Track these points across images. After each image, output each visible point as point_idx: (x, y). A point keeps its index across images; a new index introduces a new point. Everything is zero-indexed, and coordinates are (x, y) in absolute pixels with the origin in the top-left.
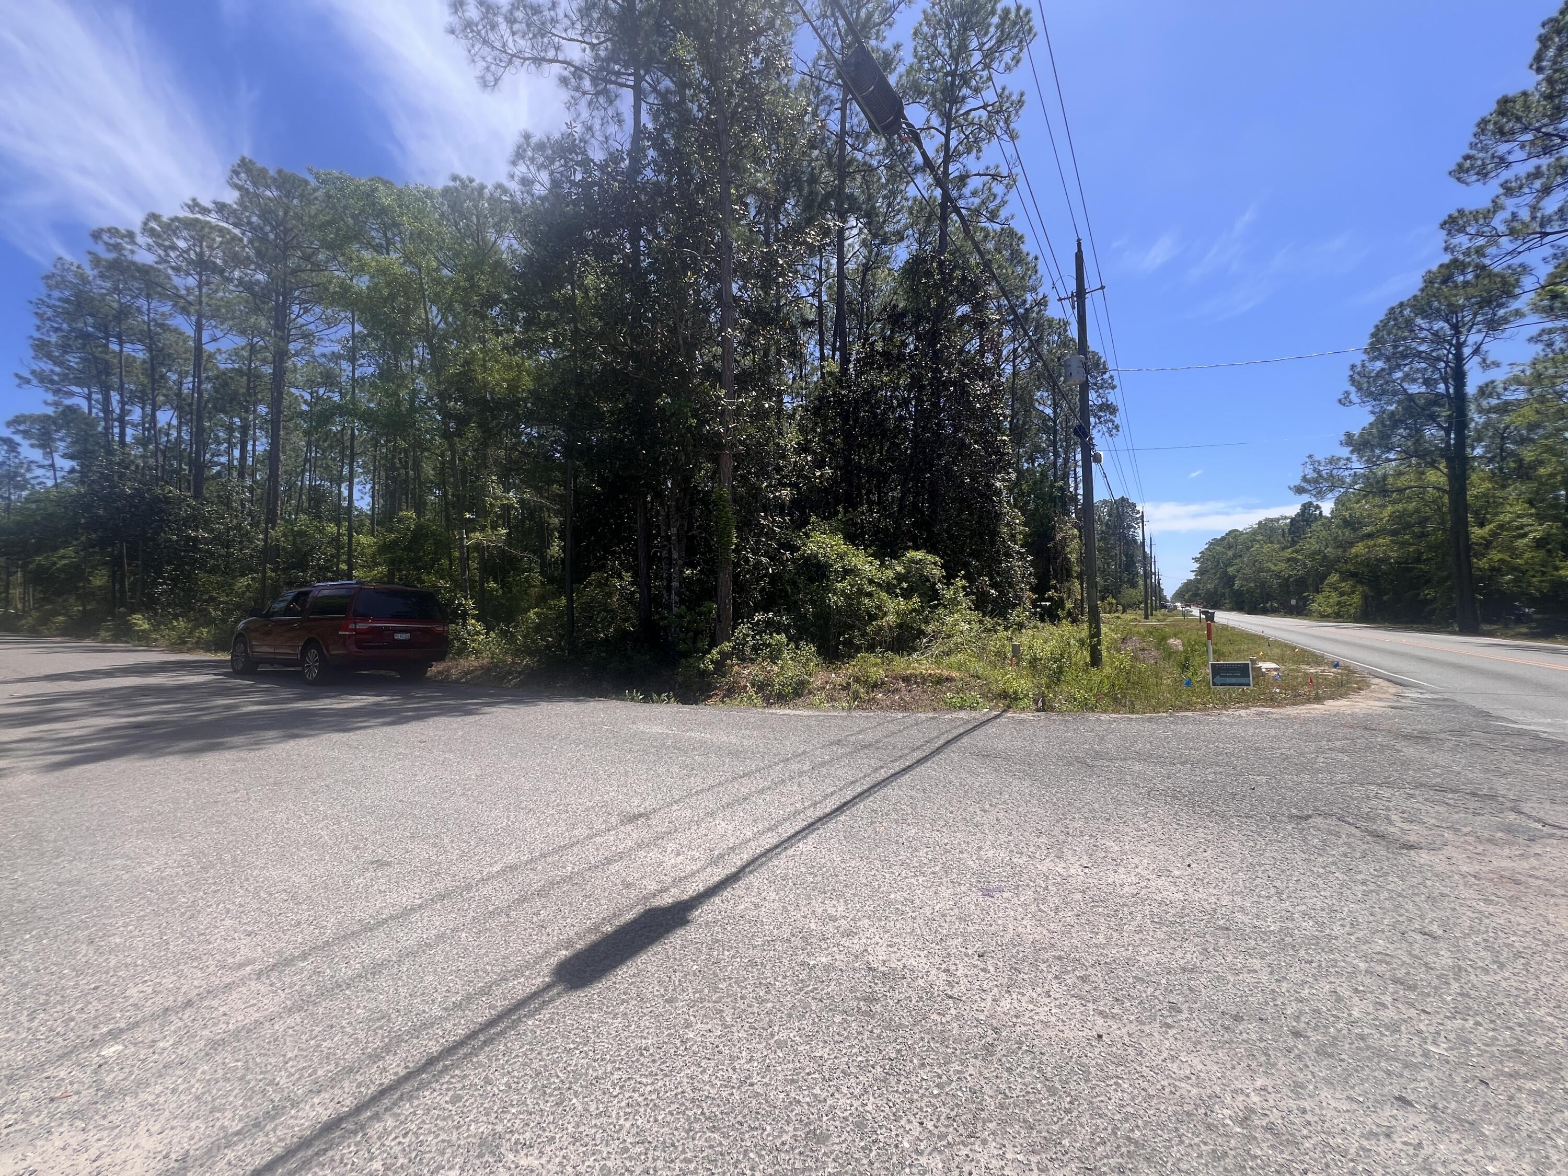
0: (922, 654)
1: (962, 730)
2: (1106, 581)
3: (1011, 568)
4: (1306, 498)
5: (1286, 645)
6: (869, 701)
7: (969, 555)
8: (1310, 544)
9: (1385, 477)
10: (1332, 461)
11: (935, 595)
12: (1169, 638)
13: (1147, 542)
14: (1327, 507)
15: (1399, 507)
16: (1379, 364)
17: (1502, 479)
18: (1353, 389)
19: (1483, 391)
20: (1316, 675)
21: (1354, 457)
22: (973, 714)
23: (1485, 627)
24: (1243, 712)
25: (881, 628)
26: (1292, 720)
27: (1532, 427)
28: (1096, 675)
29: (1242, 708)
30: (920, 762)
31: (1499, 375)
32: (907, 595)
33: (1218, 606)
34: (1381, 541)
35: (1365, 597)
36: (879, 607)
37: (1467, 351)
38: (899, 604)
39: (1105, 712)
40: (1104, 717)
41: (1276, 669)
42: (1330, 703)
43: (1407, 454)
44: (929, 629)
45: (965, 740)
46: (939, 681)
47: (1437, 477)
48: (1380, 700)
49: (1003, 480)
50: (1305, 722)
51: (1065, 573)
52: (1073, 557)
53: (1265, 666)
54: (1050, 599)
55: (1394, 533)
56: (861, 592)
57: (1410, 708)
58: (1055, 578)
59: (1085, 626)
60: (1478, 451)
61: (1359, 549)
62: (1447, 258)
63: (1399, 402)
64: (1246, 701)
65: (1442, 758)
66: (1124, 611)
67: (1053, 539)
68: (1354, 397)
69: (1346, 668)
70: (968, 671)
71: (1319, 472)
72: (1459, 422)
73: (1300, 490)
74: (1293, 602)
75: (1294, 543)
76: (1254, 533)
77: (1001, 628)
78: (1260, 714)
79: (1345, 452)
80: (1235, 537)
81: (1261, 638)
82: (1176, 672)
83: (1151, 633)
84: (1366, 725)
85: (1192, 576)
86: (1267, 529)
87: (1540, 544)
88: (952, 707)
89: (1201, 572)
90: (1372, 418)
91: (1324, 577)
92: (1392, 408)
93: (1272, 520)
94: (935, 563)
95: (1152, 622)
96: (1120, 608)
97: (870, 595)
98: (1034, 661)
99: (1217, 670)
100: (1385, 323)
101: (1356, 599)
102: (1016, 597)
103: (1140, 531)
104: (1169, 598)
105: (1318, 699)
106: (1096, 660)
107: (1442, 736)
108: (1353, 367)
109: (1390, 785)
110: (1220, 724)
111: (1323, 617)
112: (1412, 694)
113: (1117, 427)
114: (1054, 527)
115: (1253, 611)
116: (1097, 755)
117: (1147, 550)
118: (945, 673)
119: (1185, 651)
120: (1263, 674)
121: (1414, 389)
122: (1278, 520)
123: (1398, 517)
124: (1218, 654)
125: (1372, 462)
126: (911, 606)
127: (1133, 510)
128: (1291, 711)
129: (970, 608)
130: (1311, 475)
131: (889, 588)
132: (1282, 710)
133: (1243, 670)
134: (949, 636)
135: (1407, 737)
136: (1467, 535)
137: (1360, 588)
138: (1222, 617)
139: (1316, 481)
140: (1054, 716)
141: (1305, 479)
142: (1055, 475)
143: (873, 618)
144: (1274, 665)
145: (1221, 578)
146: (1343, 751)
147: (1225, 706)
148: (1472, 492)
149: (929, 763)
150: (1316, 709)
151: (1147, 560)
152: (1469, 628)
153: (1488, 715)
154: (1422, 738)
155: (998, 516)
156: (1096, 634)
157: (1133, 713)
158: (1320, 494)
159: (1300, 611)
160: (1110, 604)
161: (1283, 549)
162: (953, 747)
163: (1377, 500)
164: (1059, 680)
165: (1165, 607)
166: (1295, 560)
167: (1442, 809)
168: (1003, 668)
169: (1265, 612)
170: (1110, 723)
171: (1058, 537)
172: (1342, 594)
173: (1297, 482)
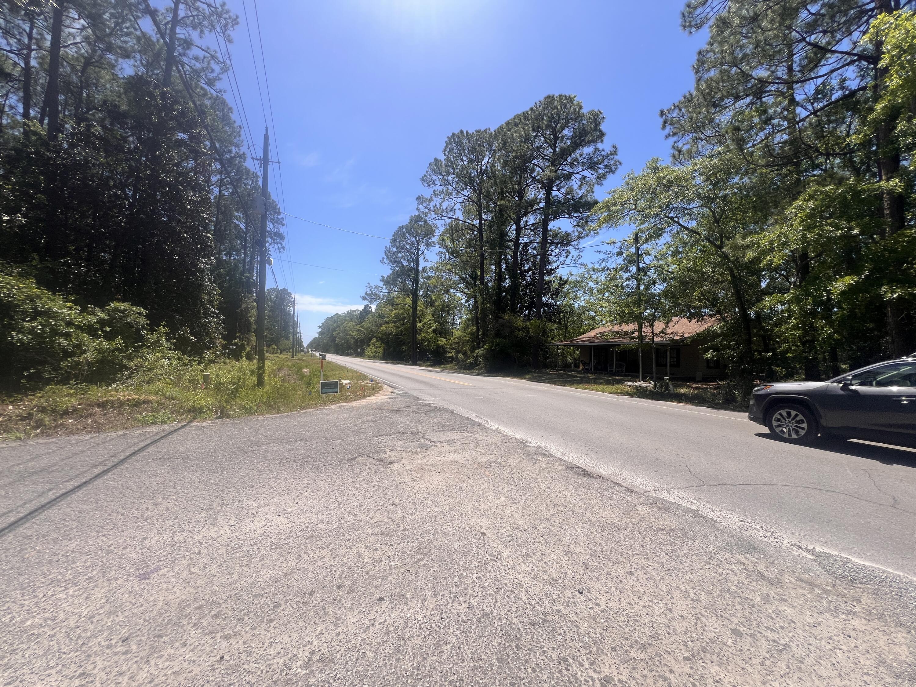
0: (123, 384)
1: (149, 441)
2: (272, 335)
3: (209, 323)
4: (366, 303)
5: (354, 371)
6: (56, 427)
7: (175, 311)
8: (366, 324)
9: (394, 297)
10: (377, 287)
11: (140, 338)
12: (304, 368)
13: (296, 315)
14: (374, 308)
15: (397, 311)
16: (394, 249)
17: (426, 305)
18: (385, 257)
19: (424, 270)
20: (364, 385)
21: (384, 287)
22: (164, 427)
23: (419, 362)
24: (333, 407)
25: (78, 363)
26: (353, 408)
27: (435, 287)
28: (259, 392)
29: (333, 404)
30: (98, 476)
31: (428, 265)
32: (109, 337)
33: (328, 352)
34: (391, 325)
35: (384, 349)
36: (78, 346)
37: (420, 252)
38: (100, 344)
39: (262, 414)
40: (261, 418)
41: (349, 383)
42: (369, 398)
43: (401, 290)
44: (132, 364)
45: (150, 449)
46: (136, 404)
47: (409, 301)
48: (386, 395)
49: (206, 263)
50: (358, 409)
51: (246, 328)
52: (252, 320)
53: (345, 382)
54: (236, 344)
55: (395, 322)
56: (55, 332)
57: (395, 398)
58: (240, 331)
59: (255, 362)
60: (421, 293)
61: (383, 328)
62: (417, 213)
63: (400, 267)
64: (335, 401)
65: (403, 419)
66: (281, 353)
67: (240, 306)
68: (385, 260)
69: (376, 381)
70: (165, 395)
71: (372, 291)
72: (416, 281)
73: (364, 299)
74: (359, 350)
75: (361, 323)
76: (346, 316)
77: (196, 363)
78: (340, 407)
79: (381, 284)
80: (338, 318)
81: (344, 367)
82: (304, 387)
83: (294, 366)
84: (380, 408)
85: (317, 336)
86: (350, 313)
87: (435, 331)
88: (145, 424)
89: (321, 333)
90: (391, 272)
91: (371, 339)
92: (397, 269)
93: (353, 311)
94: (140, 314)
95: (296, 360)
96: (279, 351)
97: (67, 335)
98: (218, 385)
99: (323, 385)
100: (398, 231)
101: (381, 350)
102: (211, 342)
103: (292, 308)
104: (305, 346)
105: (364, 397)
106: (261, 383)
107: (405, 409)
108: (386, 247)
109: (386, 435)
110: (322, 414)
111: (370, 358)
112: (396, 391)
113: (283, 248)
114: (241, 300)
115: (343, 354)
116: (252, 444)
117: (296, 319)
118: (143, 397)
119: (310, 376)
120: (344, 386)
121: (405, 263)
122: (355, 311)
123: (397, 316)
124: (326, 377)
125: (390, 291)
126: (113, 345)
127: (290, 296)
128: (353, 404)
129: (170, 349)
130: (369, 292)
131: (91, 331)
132: (350, 404)
133: (335, 385)
134: (150, 369)
135: (394, 411)
136: (416, 325)
137: (383, 345)
138: (329, 357)
139: (370, 295)
140: (227, 421)
141: (366, 293)
142: (244, 267)
143: (67, 354)
144: (348, 381)
145: (330, 337)
146: (371, 421)
147: (326, 404)
148: (418, 309)
149: (109, 475)
150: (363, 402)
151: (295, 325)
152: (414, 364)
153: (418, 398)
154: (398, 411)
155: (201, 287)
156: (261, 367)
157: (278, 413)
158: (371, 301)
159: (360, 355)
160: (273, 349)
161: (357, 325)
162: (138, 457)
163: (390, 308)
164: (235, 396)
165: (303, 351)
166: (361, 331)
167: (402, 442)
168: (195, 391)
169: (348, 355)
170: (264, 421)
171: (244, 306)
172: (377, 347)
173: (364, 294)
